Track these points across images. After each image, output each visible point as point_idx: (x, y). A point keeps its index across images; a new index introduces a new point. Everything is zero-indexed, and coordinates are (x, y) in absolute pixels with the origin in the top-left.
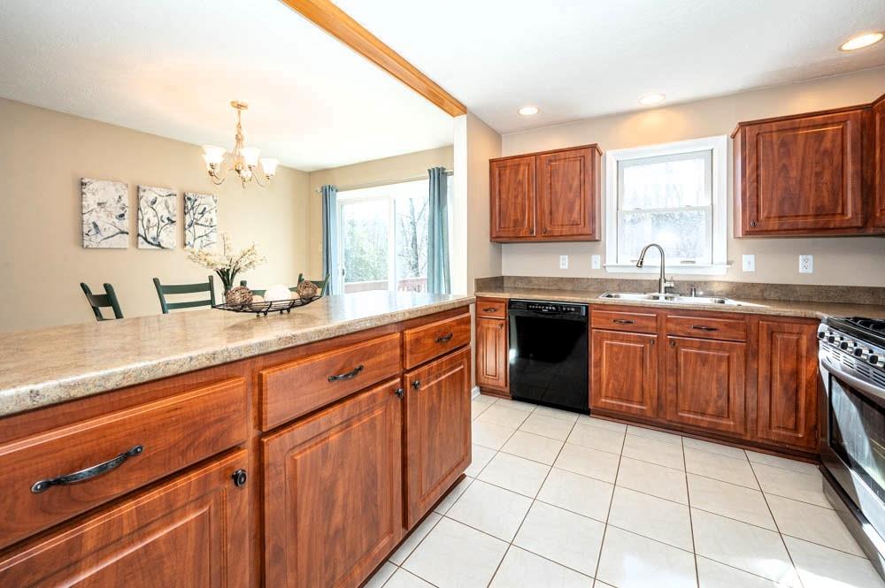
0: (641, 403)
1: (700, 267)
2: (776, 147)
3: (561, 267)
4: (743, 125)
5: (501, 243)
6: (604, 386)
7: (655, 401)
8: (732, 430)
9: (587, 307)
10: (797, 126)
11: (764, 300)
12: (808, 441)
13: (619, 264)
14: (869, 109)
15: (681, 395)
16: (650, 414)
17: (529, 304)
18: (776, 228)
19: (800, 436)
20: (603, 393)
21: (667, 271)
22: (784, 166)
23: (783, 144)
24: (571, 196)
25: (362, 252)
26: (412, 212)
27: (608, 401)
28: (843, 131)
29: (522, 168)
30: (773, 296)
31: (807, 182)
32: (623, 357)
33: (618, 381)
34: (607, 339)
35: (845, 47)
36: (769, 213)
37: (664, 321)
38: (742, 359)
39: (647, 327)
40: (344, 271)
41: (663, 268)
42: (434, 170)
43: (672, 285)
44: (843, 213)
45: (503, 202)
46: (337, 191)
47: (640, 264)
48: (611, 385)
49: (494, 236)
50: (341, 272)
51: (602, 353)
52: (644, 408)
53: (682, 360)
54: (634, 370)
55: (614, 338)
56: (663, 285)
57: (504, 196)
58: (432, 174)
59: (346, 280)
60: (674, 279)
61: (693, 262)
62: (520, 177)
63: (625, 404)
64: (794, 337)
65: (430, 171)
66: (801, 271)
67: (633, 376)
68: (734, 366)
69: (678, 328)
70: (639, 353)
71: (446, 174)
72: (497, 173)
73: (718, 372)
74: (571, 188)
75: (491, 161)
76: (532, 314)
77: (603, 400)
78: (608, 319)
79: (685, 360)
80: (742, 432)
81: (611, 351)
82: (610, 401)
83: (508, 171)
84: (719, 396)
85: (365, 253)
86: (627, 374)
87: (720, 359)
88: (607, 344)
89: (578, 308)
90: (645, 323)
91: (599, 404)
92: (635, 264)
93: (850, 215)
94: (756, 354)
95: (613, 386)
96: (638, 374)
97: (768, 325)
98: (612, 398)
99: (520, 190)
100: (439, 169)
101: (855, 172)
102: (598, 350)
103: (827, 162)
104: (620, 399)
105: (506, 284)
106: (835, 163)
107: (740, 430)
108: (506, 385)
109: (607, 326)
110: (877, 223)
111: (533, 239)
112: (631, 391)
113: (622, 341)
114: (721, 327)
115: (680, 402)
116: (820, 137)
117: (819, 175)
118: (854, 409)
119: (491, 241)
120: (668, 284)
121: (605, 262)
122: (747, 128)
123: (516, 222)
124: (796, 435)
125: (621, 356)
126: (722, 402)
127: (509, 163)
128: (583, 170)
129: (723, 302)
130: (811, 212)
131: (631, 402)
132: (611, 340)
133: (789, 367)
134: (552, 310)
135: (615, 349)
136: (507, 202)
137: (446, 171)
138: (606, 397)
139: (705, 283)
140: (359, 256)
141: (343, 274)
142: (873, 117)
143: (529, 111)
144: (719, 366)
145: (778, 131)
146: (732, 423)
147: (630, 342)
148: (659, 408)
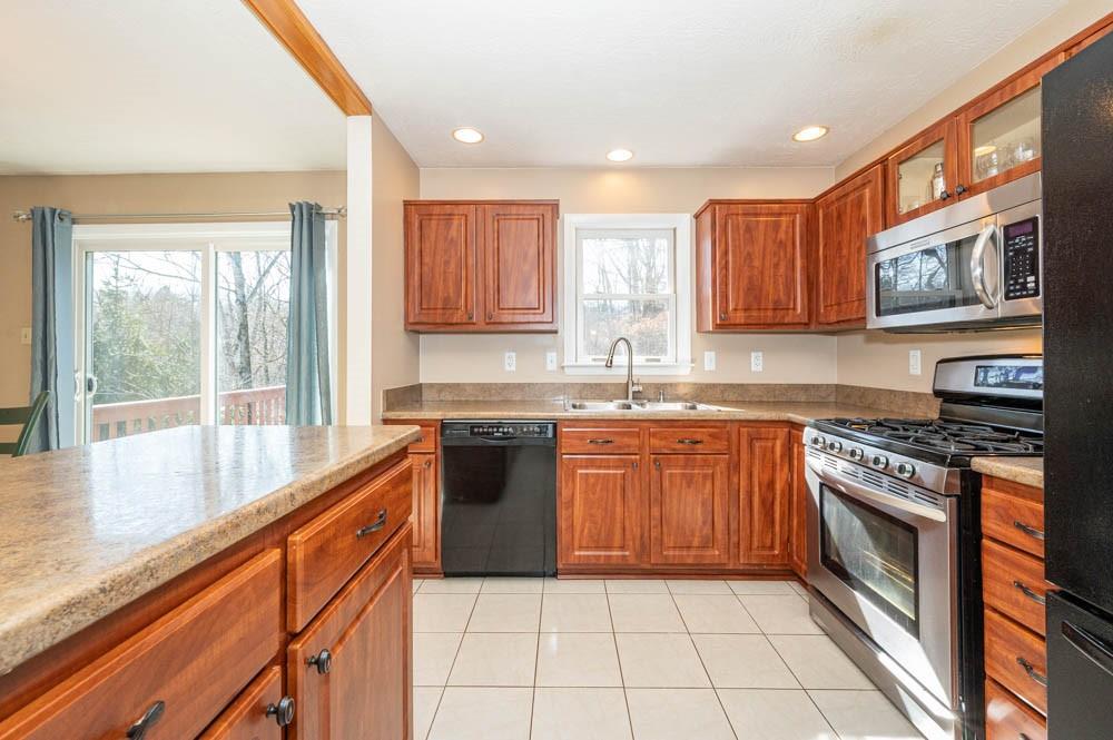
0: (622, 548)
1: (666, 366)
2: (742, 232)
3: (507, 368)
4: (713, 203)
5: (419, 332)
6: (577, 535)
7: (638, 542)
8: (716, 561)
9: (555, 426)
10: (759, 211)
11: (724, 402)
12: (783, 557)
13: (578, 363)
14: (813, 203)
15: (665, 529)
16: (632, 561)
17: (473, 427)
18: (743, 321)
19: (776, 552)
20: (576, 544)
21: (635, 372)
22: (749, 254)
23: (748, 229)
24: (526, 268)
25: (138, 345)
26: (241, 285)
27: (582, 553)
28: (794, 222)
29: (455, 223)
30: (732, 397)
31: (767, 273)
32: (601, 489)
33: (595, 523)
34: (581, 467)
35: (799, 137)
36: (737, 305)
37: (647, 436)
38: (726, 474)
39: (629, 446)
40: (90, 381)
41: (630, 367)
42: (301, 206)
43: (641, 389)
44: (794, 309)
45: (425, 269)
46: (74, 222)
47: (609, 365)
48: (586, 531)
49: (411, 320)
50: (81, 385)
51: (574, 488)
52: (627, 553)
53: (666, 484)
54: (614, 505)
55: (590, 464)
56: (632, 389)
57: (427, 260)
58: (297, 213)
59: (97, 400)
60: (641, 381)
61: (659, 360)
62: (453, 233)
63: (603, 553)
64: (770, 444)
65: (292, 208)
66: (753, 369)
67: (614, 513)
68: (718, 483)
69: (663, 443)
70: (619, 482)
71: (322, 216)
72: (417, 225)
73: (703, 494)
74: (526, 255)
75: (407, 204)
76: (479, 441)
77: (577, 553)
78: (582, 439)
79: (671, 482)
80: (726, 561)
81: (587, 484)
82: (586, 553)
83: (434, 223)
84: (704, 523)
85: (144, 348)
86: (606, 513)
87: (705, 477)
88: (581, 474)
89: (543, 427)
90: (626, 440)
91: (571, 561)
92: (604, 363)
93: (799, 311)
94: (738, 466)
95: (590, 530)
96: (619, 510)
97: (748, 432)
98: (588, 548)
99: (453, 253)
100: (310, 207)
101: (802, 268)
102: (570, 484)
103: (782, 254)
104: (597, 548)
105: (426, 395)
106: (788, 255)
107: (724, 559)
108: (436, 557)
109: (582, 450)
110: (822, 319)
111: (471, 328)
112: (610, 534)
113: (600, 467)
114: (706, 438)
115: (666, 539)
116: (777, 226)
117: (776, 266)
118: (857, 523)
119: (406, 330)
120: (636, 388)
121: (563, 361)
122: (717, 207)
123: (446, 300)
124: (772, 553)
125: (598, 489)
126: (707, 530)
127: (437, 210)
128: (541, 235)
129: (694, 408)
130: (771, 306)
131: (609, 548)
132: (587, 467)
133: (766, 478)
134: (508, 432)
135: (592, 480)
136: (432, 270)
137: (324, 211)
138: (581, 548)
139: (671, 385)
140: (129, 353)
141: (90, 388)
142: (816, 213)
143: (468, 136)
144: (704, 485)
145: (744, 214)
146: (717, 553)
147: (608, 467)
148: (644, 550)
